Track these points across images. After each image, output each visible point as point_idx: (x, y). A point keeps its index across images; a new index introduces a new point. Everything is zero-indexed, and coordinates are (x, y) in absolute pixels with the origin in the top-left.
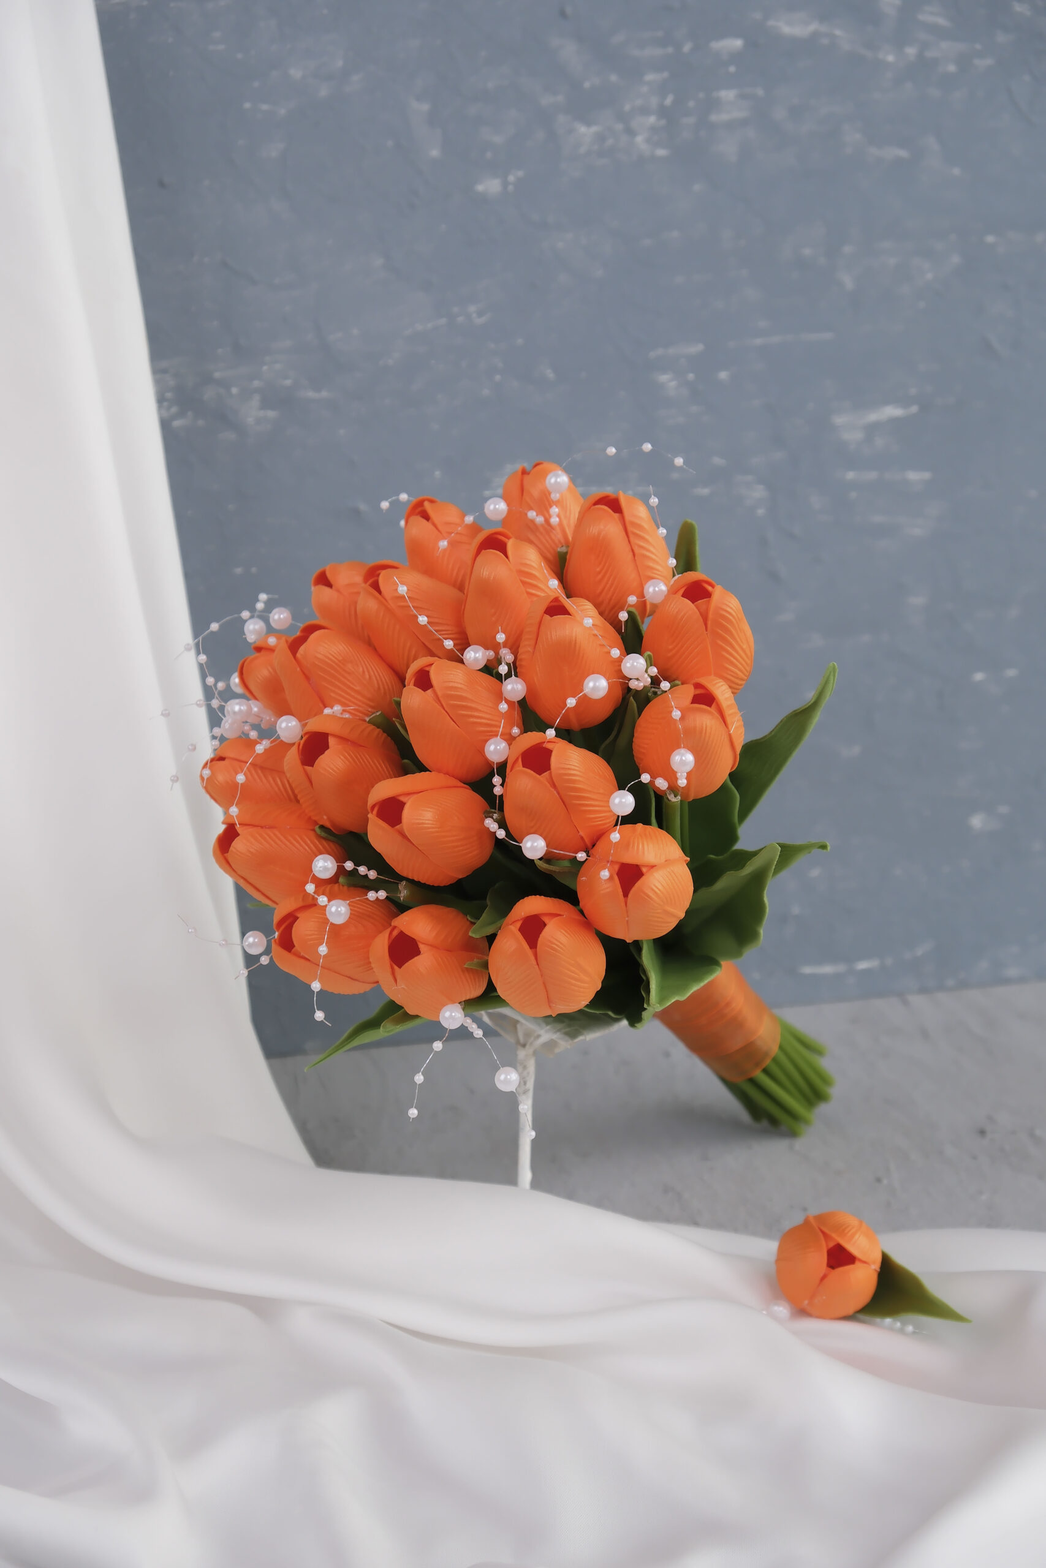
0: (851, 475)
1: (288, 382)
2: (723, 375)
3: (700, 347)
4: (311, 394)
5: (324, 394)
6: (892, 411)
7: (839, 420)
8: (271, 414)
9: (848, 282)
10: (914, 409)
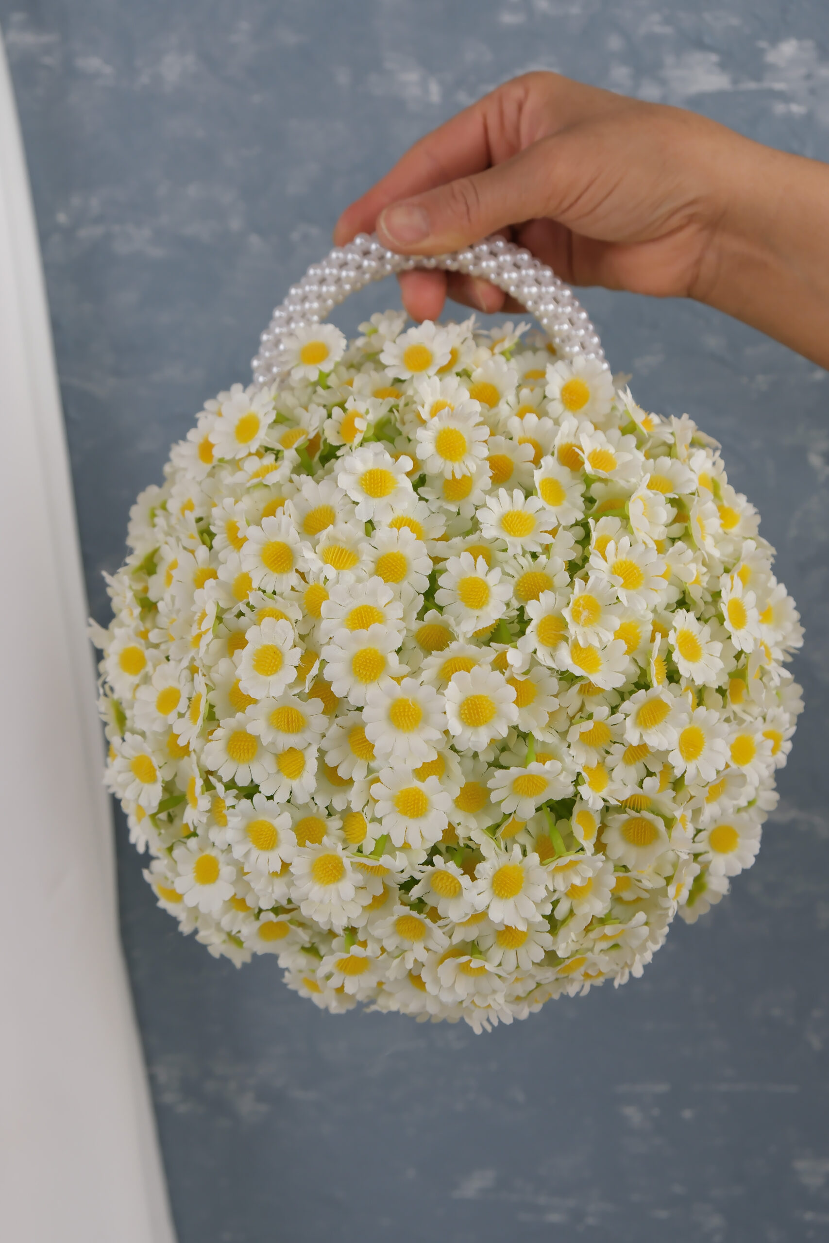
0: (809, 1216)
1: (280, 1082)
2: (687, 1114)
3: (666, 1087)
4: (300, 1094)
5: (312, 1095)
7: (801, 1165)
8: (264, 1108)
9: (816, 1043)
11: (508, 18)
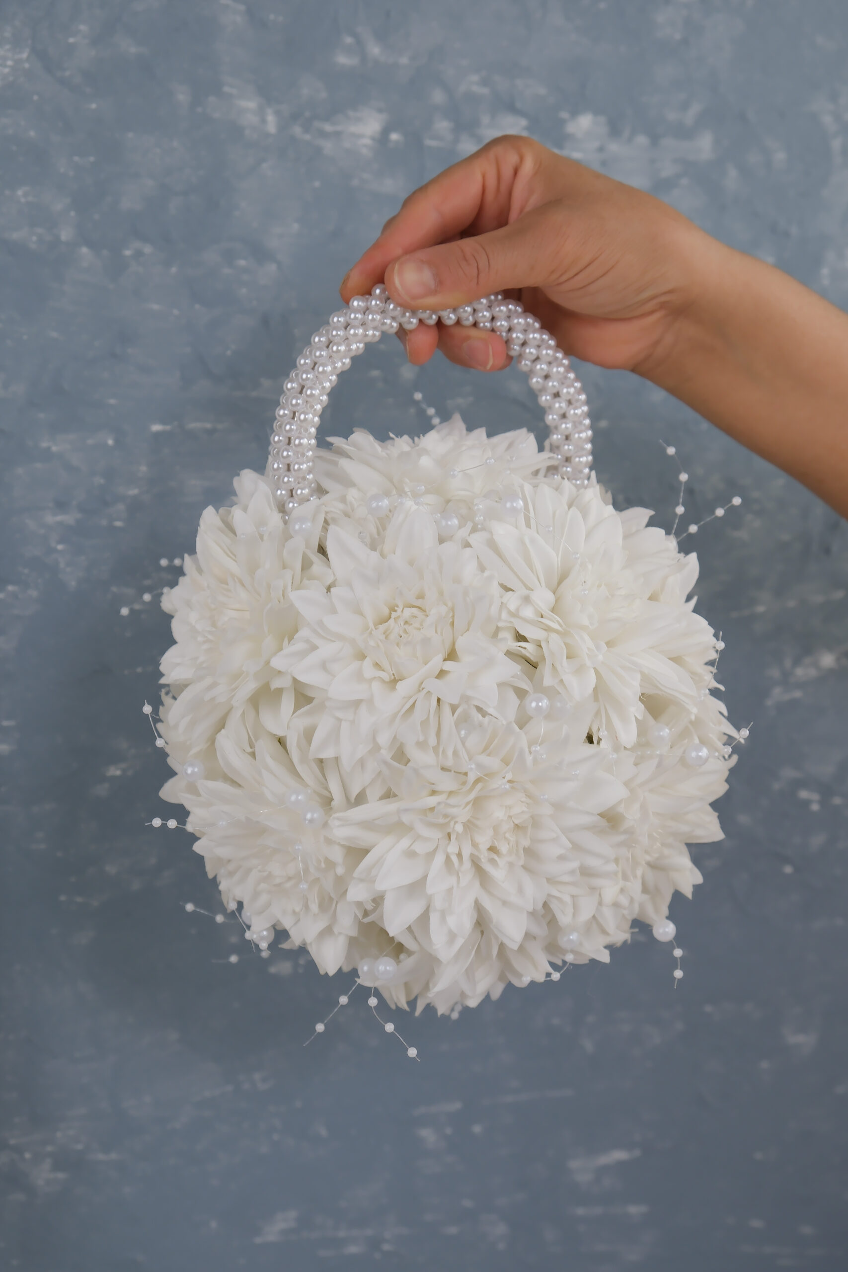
0: (580, 1211)
1: (80, 1147)
2: (477, 1129)
3: (457, 1106)
4: (101, 1156)
5: (114, 1156)
6: (619, 1155)
7: (574, 1164)
8: (61, 1176)
9: (588, 1045)
10: (637, 1153)
11: (343, 60)
